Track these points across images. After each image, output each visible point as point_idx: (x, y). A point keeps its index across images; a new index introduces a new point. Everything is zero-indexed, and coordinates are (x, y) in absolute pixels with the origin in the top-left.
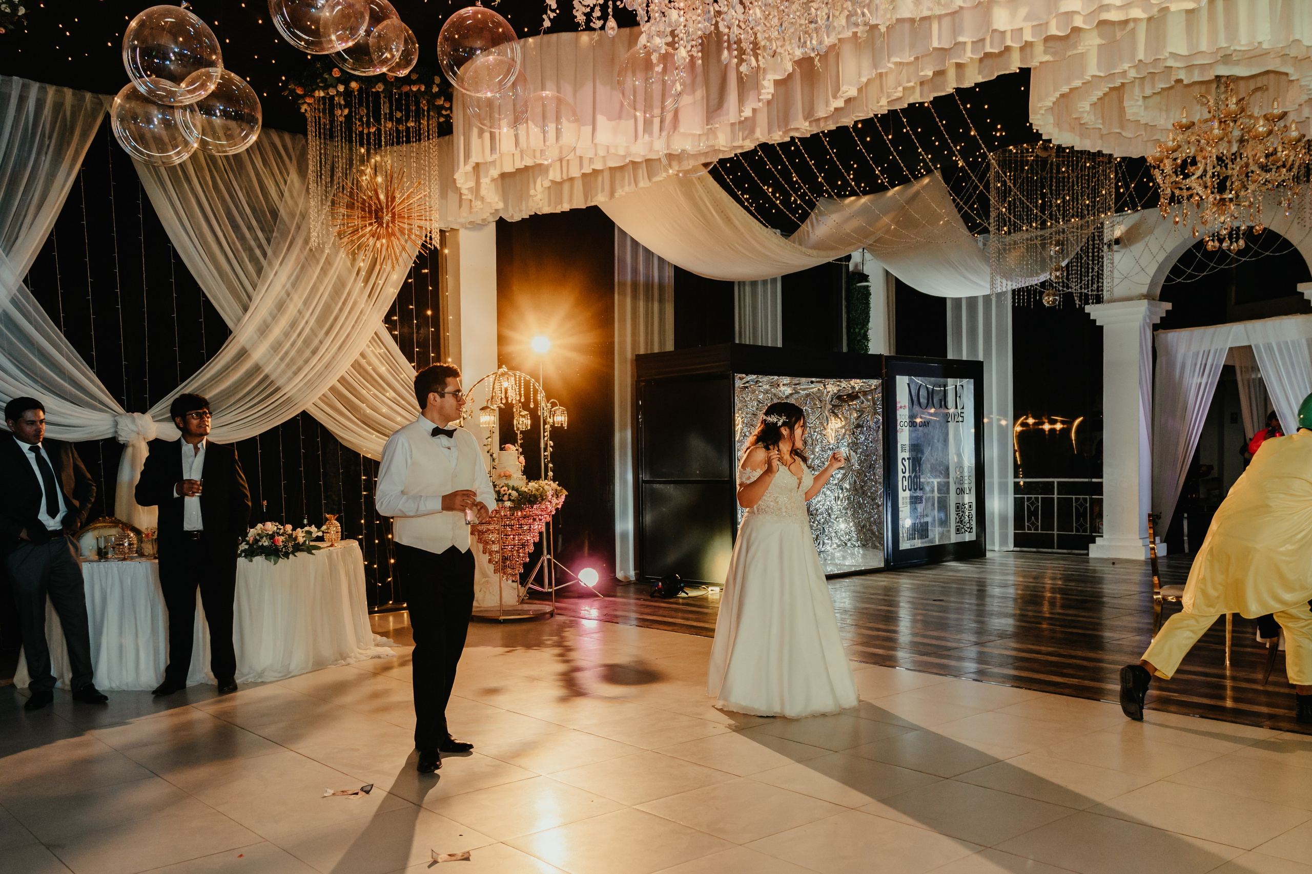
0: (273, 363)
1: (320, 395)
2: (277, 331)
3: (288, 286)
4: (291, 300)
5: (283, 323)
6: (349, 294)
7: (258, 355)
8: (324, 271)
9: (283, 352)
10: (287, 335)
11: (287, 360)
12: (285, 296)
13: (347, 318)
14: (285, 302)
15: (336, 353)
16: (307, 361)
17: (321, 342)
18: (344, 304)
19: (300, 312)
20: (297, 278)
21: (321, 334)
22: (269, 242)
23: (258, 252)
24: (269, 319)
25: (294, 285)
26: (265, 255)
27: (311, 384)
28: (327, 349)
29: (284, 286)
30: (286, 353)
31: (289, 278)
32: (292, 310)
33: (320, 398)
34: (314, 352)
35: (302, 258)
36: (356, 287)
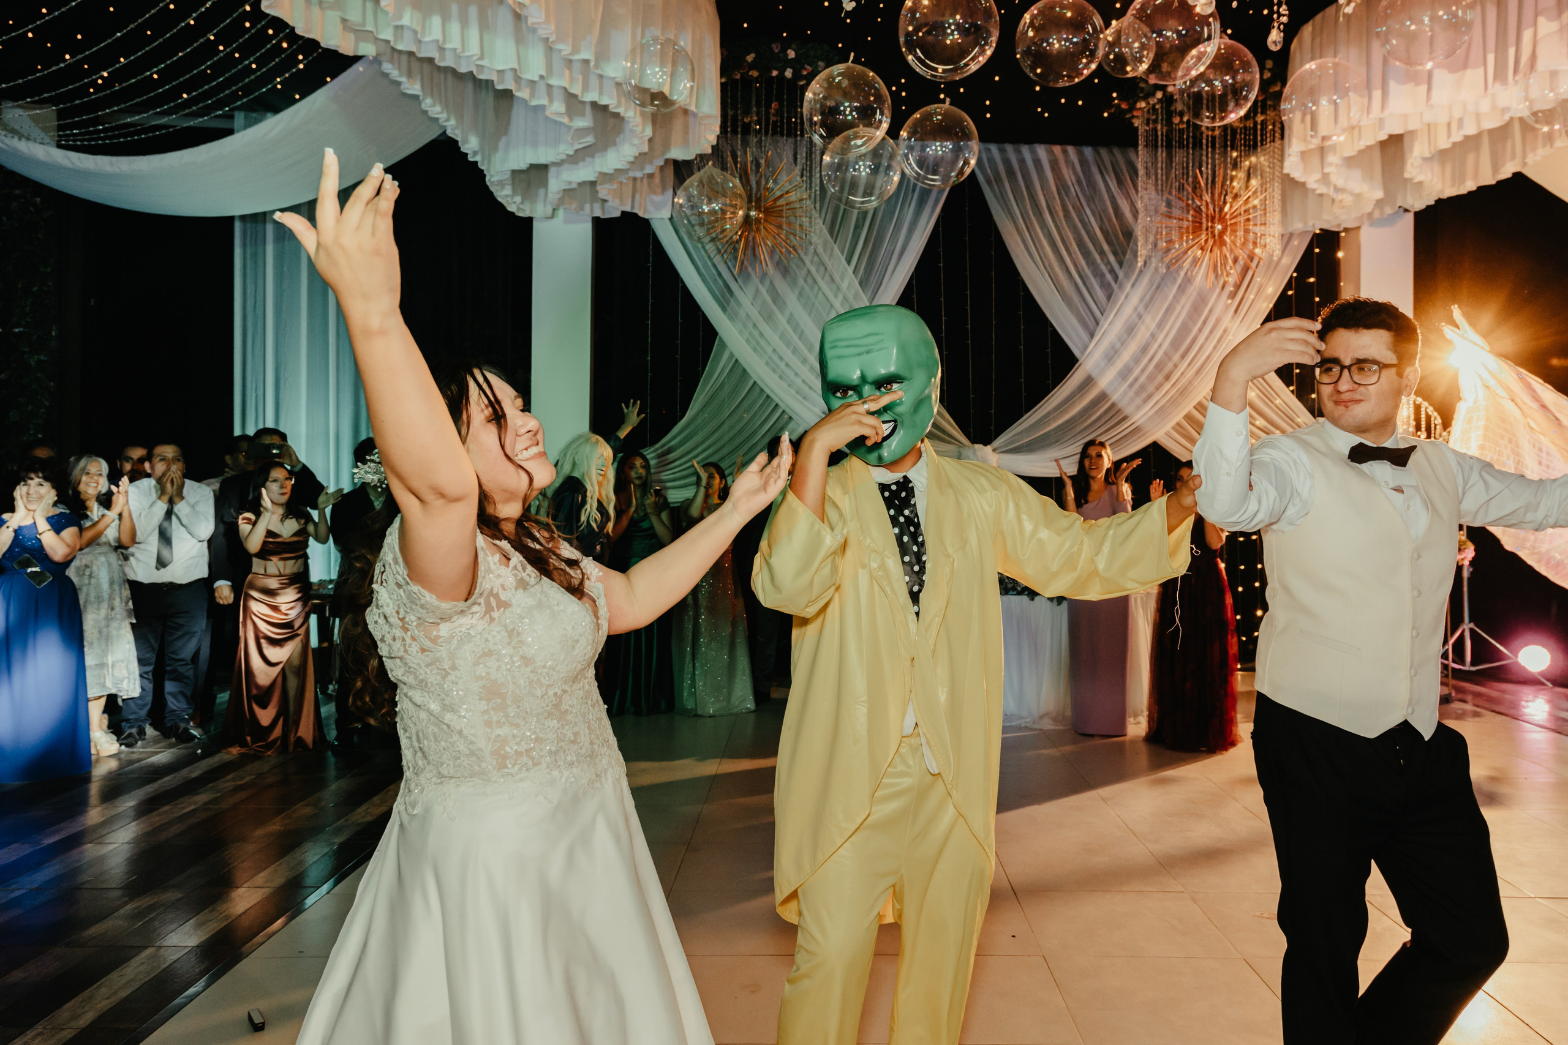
0: (1121, 391)
1: (1173, 423)
2: (1126, 357)
3: (1141, 309)
4: (1143, 322)
5: (1133, 347)
6: (1211, 311)
7: (1104, 383)
8: (1182, 289)
9: (1131, 379)
10: (1137, 360)
11: (1137, 386)
12: (1137, 320)
13: (1207, 338)
14: (1136, 325)
15: (1194, 378)
16: (1158, 388)
17: (1176, 366)
18: (1205, 322)
19: (1153, 336)
20: (1151, 299)
21: (1176, 357)
22: (1121, 264)
23: (1109, 277)
24: (1118, 345)
25: (1146, 307)
26: (1116, 278)
27: (1162, 412)
28: (1182, 374)
29: (1136, 309)
30: (1136, 380)
31: (1141, 300)
32: (1143, 334)
33: (1173, 428)
34: (1167, 378)
35: (1158, 279)
36: (1220, 304)
